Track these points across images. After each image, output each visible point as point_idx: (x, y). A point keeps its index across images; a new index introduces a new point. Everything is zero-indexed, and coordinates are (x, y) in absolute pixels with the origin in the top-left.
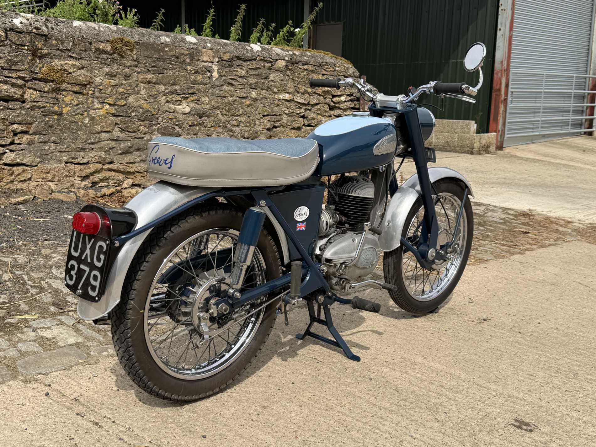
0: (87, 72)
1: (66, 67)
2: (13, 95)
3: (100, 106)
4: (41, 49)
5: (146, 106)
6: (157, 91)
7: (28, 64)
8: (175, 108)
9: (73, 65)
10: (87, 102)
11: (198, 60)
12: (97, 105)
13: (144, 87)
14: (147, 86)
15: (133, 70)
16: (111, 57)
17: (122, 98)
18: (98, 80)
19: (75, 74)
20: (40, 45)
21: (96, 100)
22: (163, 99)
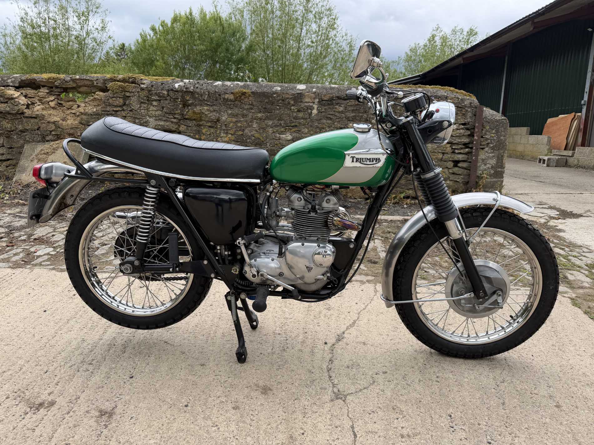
0: (217, 113)
1: (203, 111)
2: (171, 128)
3: (225, 135)
4: (189, 100)
5: (257, 135)
6: (266, 125)
7: (180, 109)
8: (280, 137)
9: (207, 109)
10: (216, 133)
11: (301, 102)
12: (222, 135)
13: (257, 123)
14: (258, 122)
15: (249, 111)
16: (233, 103)
17: (240, 130)
18: (223, 118)
19: (209, 115)
20: (188, 98)
21: (222, 131)
22: (270, 130)
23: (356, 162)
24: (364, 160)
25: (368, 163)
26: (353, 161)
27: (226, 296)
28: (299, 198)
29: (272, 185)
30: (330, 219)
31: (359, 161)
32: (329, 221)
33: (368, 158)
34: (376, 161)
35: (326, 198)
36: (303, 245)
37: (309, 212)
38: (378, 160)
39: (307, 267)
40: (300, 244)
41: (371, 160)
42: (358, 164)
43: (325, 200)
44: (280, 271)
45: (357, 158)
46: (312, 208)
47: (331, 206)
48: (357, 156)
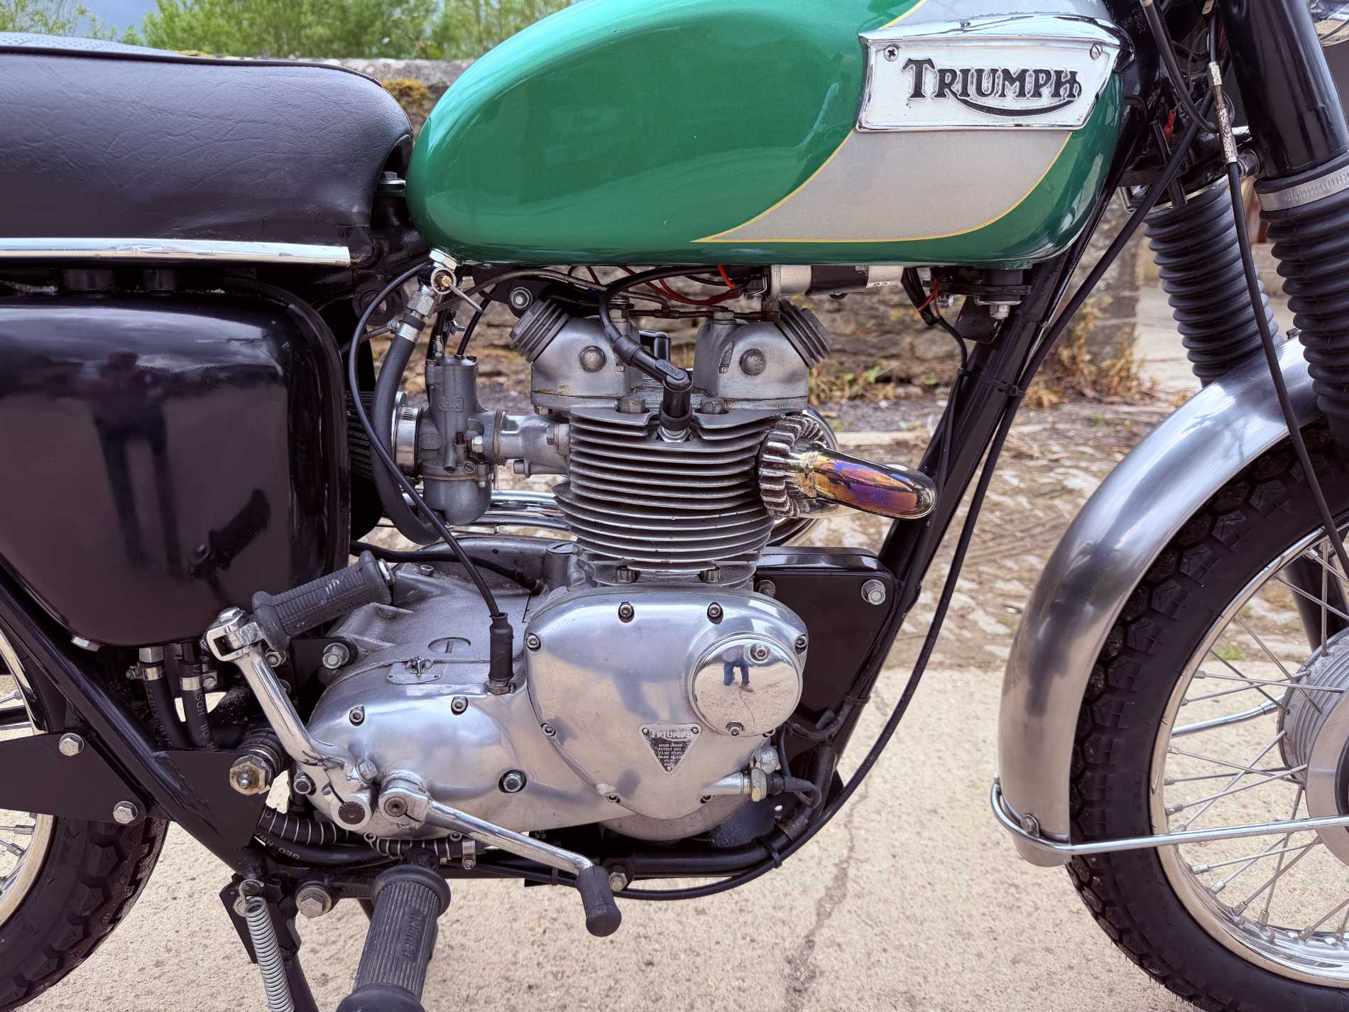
23: (941, 94)
24: (986, 85)
25: (1011, 102)
26: (918, 93)
27: (228, 896)
28: (587, 349)
29: (424, 279)
30: (770, 465)
31: (957, 87)
32: (765, 472)
33: (1014, 70)
34: (1056, 94)
35: (741, 347)
36: (626, 615)
37: (651, 429)
38: (1065, 84)
39: (656, 742)
40: (609, 612)
41: (1029, 85)
42: (950, 113)
43: (736, 357)
44: (509, 763)
45: (942, 72)
46: (666, 406)
47: (773, 391)
48: (944, 59)
